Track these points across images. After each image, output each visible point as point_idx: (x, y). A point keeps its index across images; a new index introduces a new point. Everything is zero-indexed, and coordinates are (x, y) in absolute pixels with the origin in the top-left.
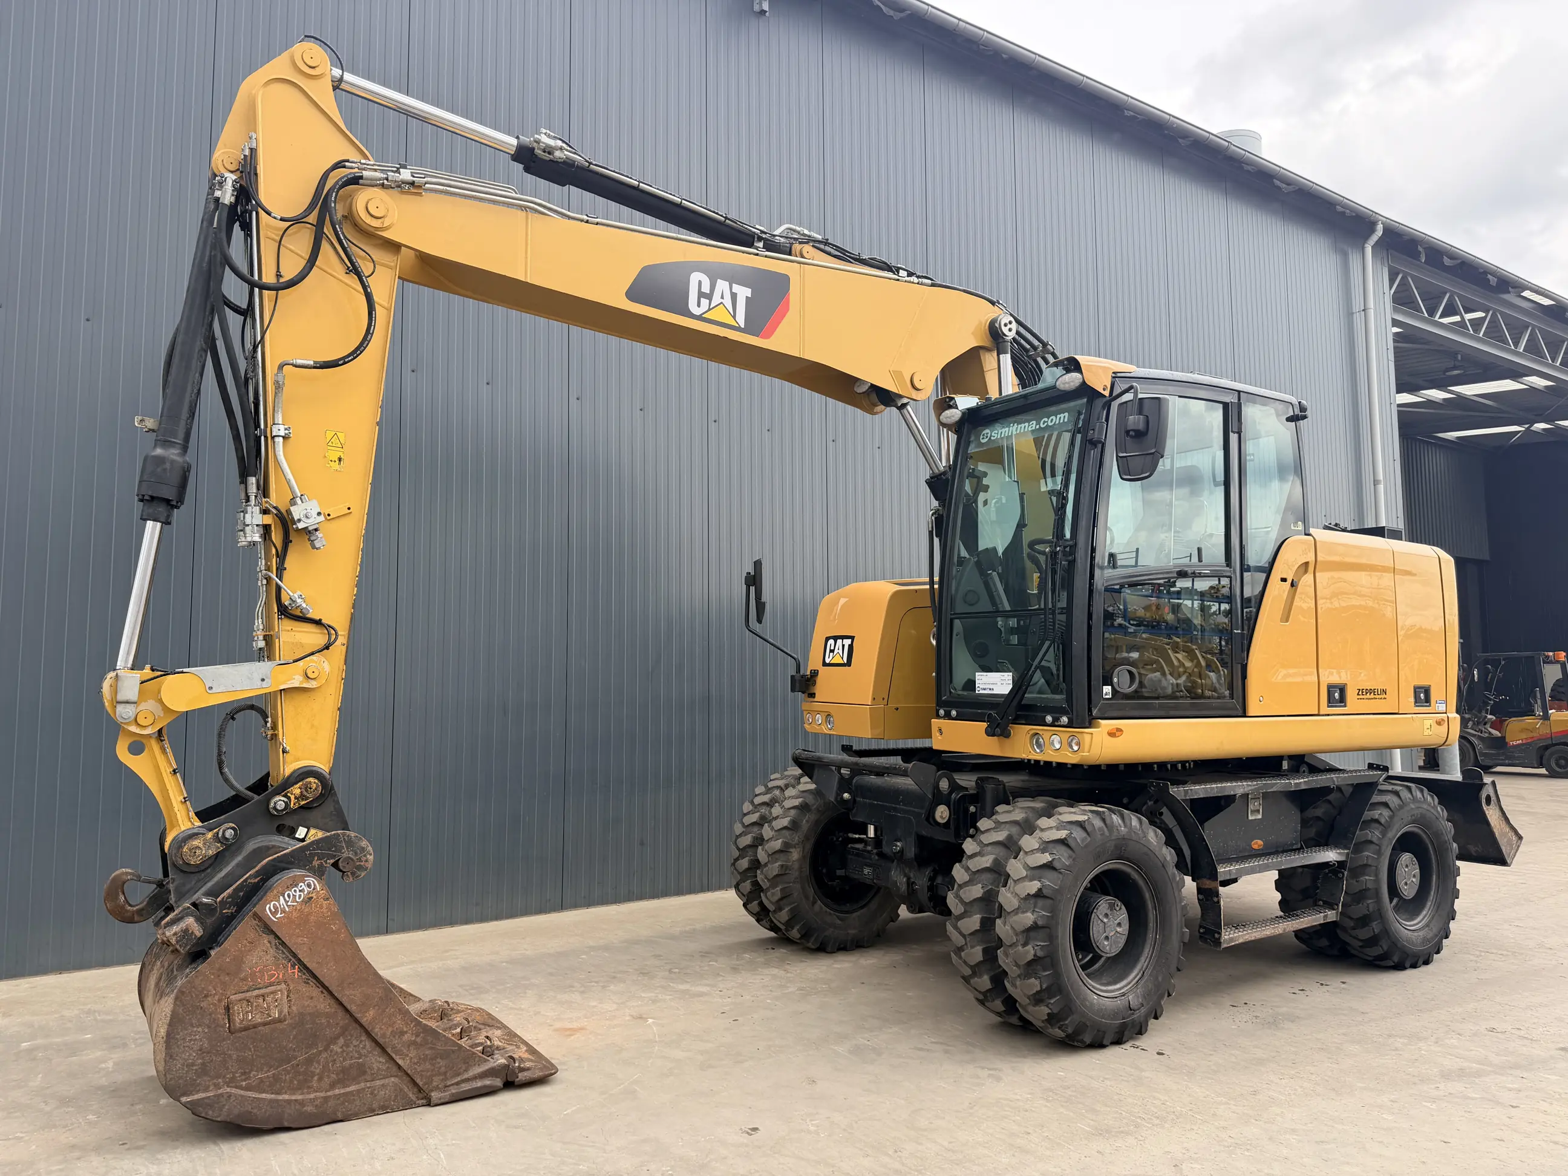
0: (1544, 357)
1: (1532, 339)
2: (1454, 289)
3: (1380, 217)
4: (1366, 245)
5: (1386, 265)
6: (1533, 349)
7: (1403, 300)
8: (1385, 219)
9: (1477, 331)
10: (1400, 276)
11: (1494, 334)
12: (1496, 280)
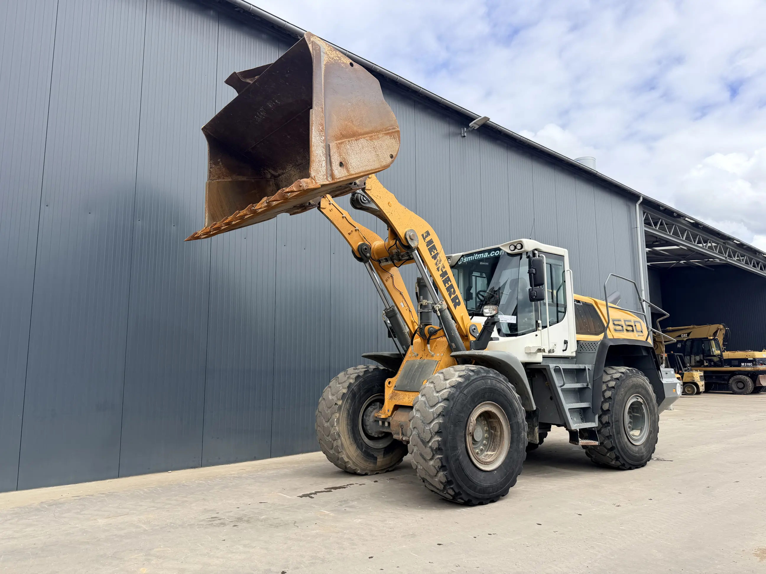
0: (691, 241)
1: (688, 234)
2: (663, 219)
3: (642, 195)
4: (637, 204)
5: (642, 210)
6: (688, 238)
7: (647, 223)
8: (643, 195)
9: (670, 232)
10: (646, 214)
11: (675, 234)
12: (676, 214)
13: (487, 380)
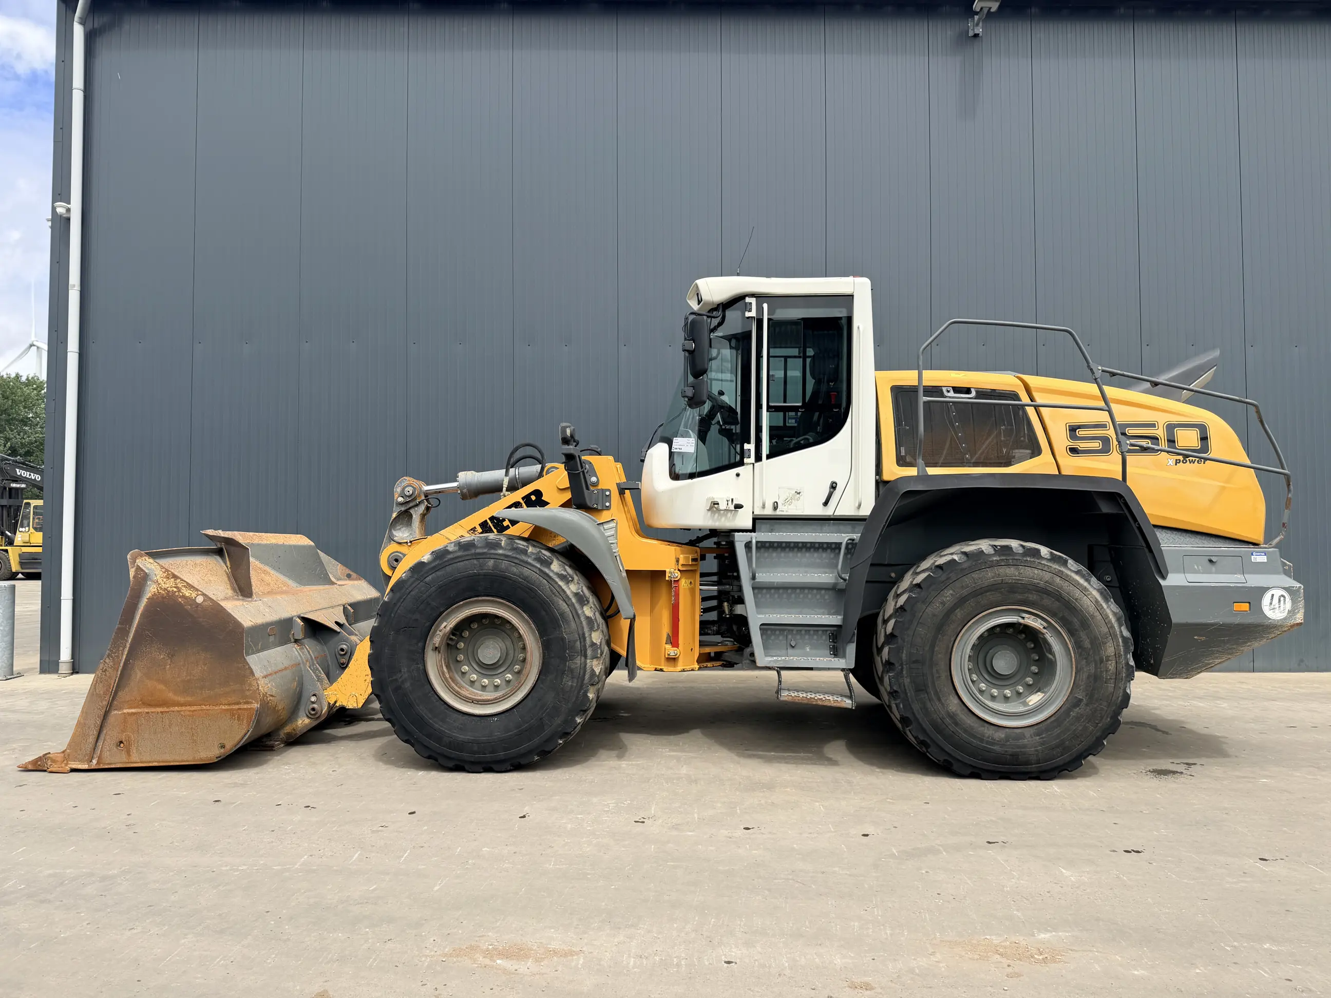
13: (487, 559)
